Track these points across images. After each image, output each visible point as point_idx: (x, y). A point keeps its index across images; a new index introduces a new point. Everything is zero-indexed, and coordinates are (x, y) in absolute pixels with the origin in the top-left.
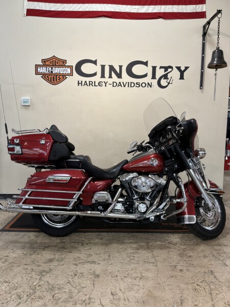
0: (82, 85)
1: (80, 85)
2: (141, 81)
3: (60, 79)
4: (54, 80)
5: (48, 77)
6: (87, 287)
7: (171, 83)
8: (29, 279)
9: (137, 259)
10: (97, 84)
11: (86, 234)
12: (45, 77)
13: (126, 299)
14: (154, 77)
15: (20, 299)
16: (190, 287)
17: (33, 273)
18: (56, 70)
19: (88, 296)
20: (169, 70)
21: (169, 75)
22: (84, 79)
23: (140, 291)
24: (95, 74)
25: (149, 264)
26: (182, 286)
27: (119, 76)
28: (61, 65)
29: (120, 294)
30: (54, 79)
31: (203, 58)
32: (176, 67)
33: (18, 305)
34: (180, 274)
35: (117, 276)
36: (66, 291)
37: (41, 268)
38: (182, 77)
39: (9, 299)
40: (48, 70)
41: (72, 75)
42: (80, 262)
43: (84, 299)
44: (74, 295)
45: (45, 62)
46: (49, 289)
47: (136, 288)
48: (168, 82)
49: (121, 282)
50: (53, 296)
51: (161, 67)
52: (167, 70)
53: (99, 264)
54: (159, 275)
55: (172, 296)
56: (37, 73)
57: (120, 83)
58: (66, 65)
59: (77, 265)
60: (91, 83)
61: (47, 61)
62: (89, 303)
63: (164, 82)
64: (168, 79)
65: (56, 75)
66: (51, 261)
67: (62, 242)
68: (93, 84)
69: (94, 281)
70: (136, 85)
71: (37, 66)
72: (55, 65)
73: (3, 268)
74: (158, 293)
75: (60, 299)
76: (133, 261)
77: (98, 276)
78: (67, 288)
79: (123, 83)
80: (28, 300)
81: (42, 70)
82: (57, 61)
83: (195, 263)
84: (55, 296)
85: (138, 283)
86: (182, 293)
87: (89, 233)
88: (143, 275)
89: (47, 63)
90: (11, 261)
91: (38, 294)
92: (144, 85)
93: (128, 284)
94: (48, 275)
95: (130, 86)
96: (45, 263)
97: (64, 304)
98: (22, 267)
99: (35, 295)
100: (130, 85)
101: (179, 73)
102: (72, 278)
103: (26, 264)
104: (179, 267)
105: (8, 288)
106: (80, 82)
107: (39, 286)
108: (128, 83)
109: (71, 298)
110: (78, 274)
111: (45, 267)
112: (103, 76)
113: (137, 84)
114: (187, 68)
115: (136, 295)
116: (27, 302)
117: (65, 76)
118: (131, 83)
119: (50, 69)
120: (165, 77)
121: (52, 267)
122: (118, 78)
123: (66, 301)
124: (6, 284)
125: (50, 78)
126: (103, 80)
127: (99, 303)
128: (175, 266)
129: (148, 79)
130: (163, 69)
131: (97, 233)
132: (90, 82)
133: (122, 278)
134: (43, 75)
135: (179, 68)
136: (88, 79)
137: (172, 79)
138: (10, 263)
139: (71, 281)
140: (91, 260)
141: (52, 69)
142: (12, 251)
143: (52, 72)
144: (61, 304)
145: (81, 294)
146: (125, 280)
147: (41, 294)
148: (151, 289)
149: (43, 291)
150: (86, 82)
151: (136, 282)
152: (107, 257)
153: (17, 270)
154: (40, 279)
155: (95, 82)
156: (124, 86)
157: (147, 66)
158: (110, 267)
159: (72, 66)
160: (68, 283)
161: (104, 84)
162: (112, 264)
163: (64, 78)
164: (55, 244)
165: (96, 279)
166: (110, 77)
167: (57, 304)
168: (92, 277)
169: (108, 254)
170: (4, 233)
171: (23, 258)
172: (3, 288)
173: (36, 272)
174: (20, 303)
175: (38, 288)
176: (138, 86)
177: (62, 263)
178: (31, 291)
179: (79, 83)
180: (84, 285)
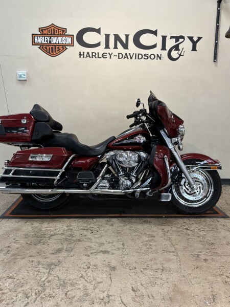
0: (84, 57)
1: (82, 56)
2: (149, 52)
3: (60, 49)
4: (52, 52)
5: (46, 48)
6: (104, 282)
7: (182, 54)
8: (36, 274)
9: (154, 248)
10: (100, 56)
11: (95, 220)
12: (43, 48)
13: (150, 296)
14: (164, 48)
15: (28, 298)
16: (219, 279)
17: (40, 266)
18: (55, 40)
19: (106, 292)
20: (181, 40)
21: (180, 45)
22: (86, 50)
23: (165, 286)
24: (98, 44)
25: (168, 253)
26: (211, 278)
27: (126, 46)
28: (61, 34)
29: (142, 290)
30: (53, 50)
31: (217, 28)
32: (188, 37)
33: (26, 305)
34: (205, 264)
35: (135, 268)
36: (80, 287)
37: (49, 260)
38: (194, 49)
39: (15, 298)
40: (46, 40)
41: (73, 46)
42: (91, 252)
43: (102, 297)
44: (90, 292)
45: (42, 30)
46: (61, 285)
47: (159, 282)
48: (179, 53)
49: (141, 275)
50: (66, 294)
51: (172, 37)
52: (179, 41)
53: (113, 254)
54: (182, 266)
55: (202, 291)
56: (34, 43)
57: (126, 54)
58: (66, 34)
59: (89, 256)
60: (94, 54)
61: (45, 30)
62: (109, 302)
63: (174, 54)
64: (179, 50)
65: (55, 45)
66: (59, 251)
67: (69, 230)
68: (97, 56)
69: (110, 274)
70: (144, 57)
71: (34, 36)
72: (54, 34)
73: (6, 261)
74: (184, 288)
75: (74, 297)
76: (150, 250)
77: (114, 268)
78: (81, 283)
79: (130, 54)
80: (38, 299)
81: (39, 40)
82: (56, 29)
83: (220, 251)
84: (68, 293)
85: (161, 276)
86: (212, 287)
87: (98, 219)
88: (164, 266)
89: (45, 32)
90: (13, 252)
91: (48, 291)
92: (152, 57)
93: (149, 278)
94: (58, 268)
95: (137, 58)
96: (52, 254)
97: (79, 304)
98: (27, 259)
99: (45, 293)
100: (138, 56)
101: (191, 44)
102: (85, 271)
103: (31, 256)
104: (202, 257)
105: (13, 285)
106: (82, 53)
107: (49, 282)
108: (136, 54)
109: (87, 295)
110: (91, 267)
111: (53, 259)
112: (107, 46)
113: (145, 55)
114: (199, 38)
115: (161, 290)
116: (36, 301)
117: (65, 46)
118: (139, 54)
119: (48, 39)
120: (176, 48)
121: (61, 258)
122: (125, 49)
123: (81, 300)
124: (10, 281)
125: (48, 48)
126: (107, 51)
127: (120, 302)
128: (198, 256)
129: (157, 51)
130: (174, 40)
131: (106, 219)
132: (92, 53)
133: (142, 270)
134: (41, 45)
135: (191, 38)
136: (90, 50)
137: (183, 51)
138: (14, 255)
139: (84, 275)
140: (103, 250)
141: (50, 38)
142: (14, 241)
143: (50, 42)
144: (76, 304)
145: (97, 290)
146: (145, 273)
147: (51, 292)
148: (176, 283)
149: (54, 288)
150: (88, 53)
151: (158, 275)
152: (121, 246)
153: (21, 262)
154: (49, 274)
155: (98, 53)
156: (131, 58)
157: (156, 35)
158: (126, 257)
159: (73, 35)
160: (81, 277)
161: (108, 56)
162: (127, 254)
163: (63, 49)
164: (61, 232)
165: (112, 273)
166: (116, 47)
167: (71, 303)
168: (108, 269)
169: (122, 243)
170: (4, 221)
171: (27, 249)
172: (7, 285)
173: (43, 265)
174: (28, 303)
175: (47, 284)
176: (146, 58)
177: (72, 254)
178: (40, 288)
179: (80, 55)
180: (99, 280)
